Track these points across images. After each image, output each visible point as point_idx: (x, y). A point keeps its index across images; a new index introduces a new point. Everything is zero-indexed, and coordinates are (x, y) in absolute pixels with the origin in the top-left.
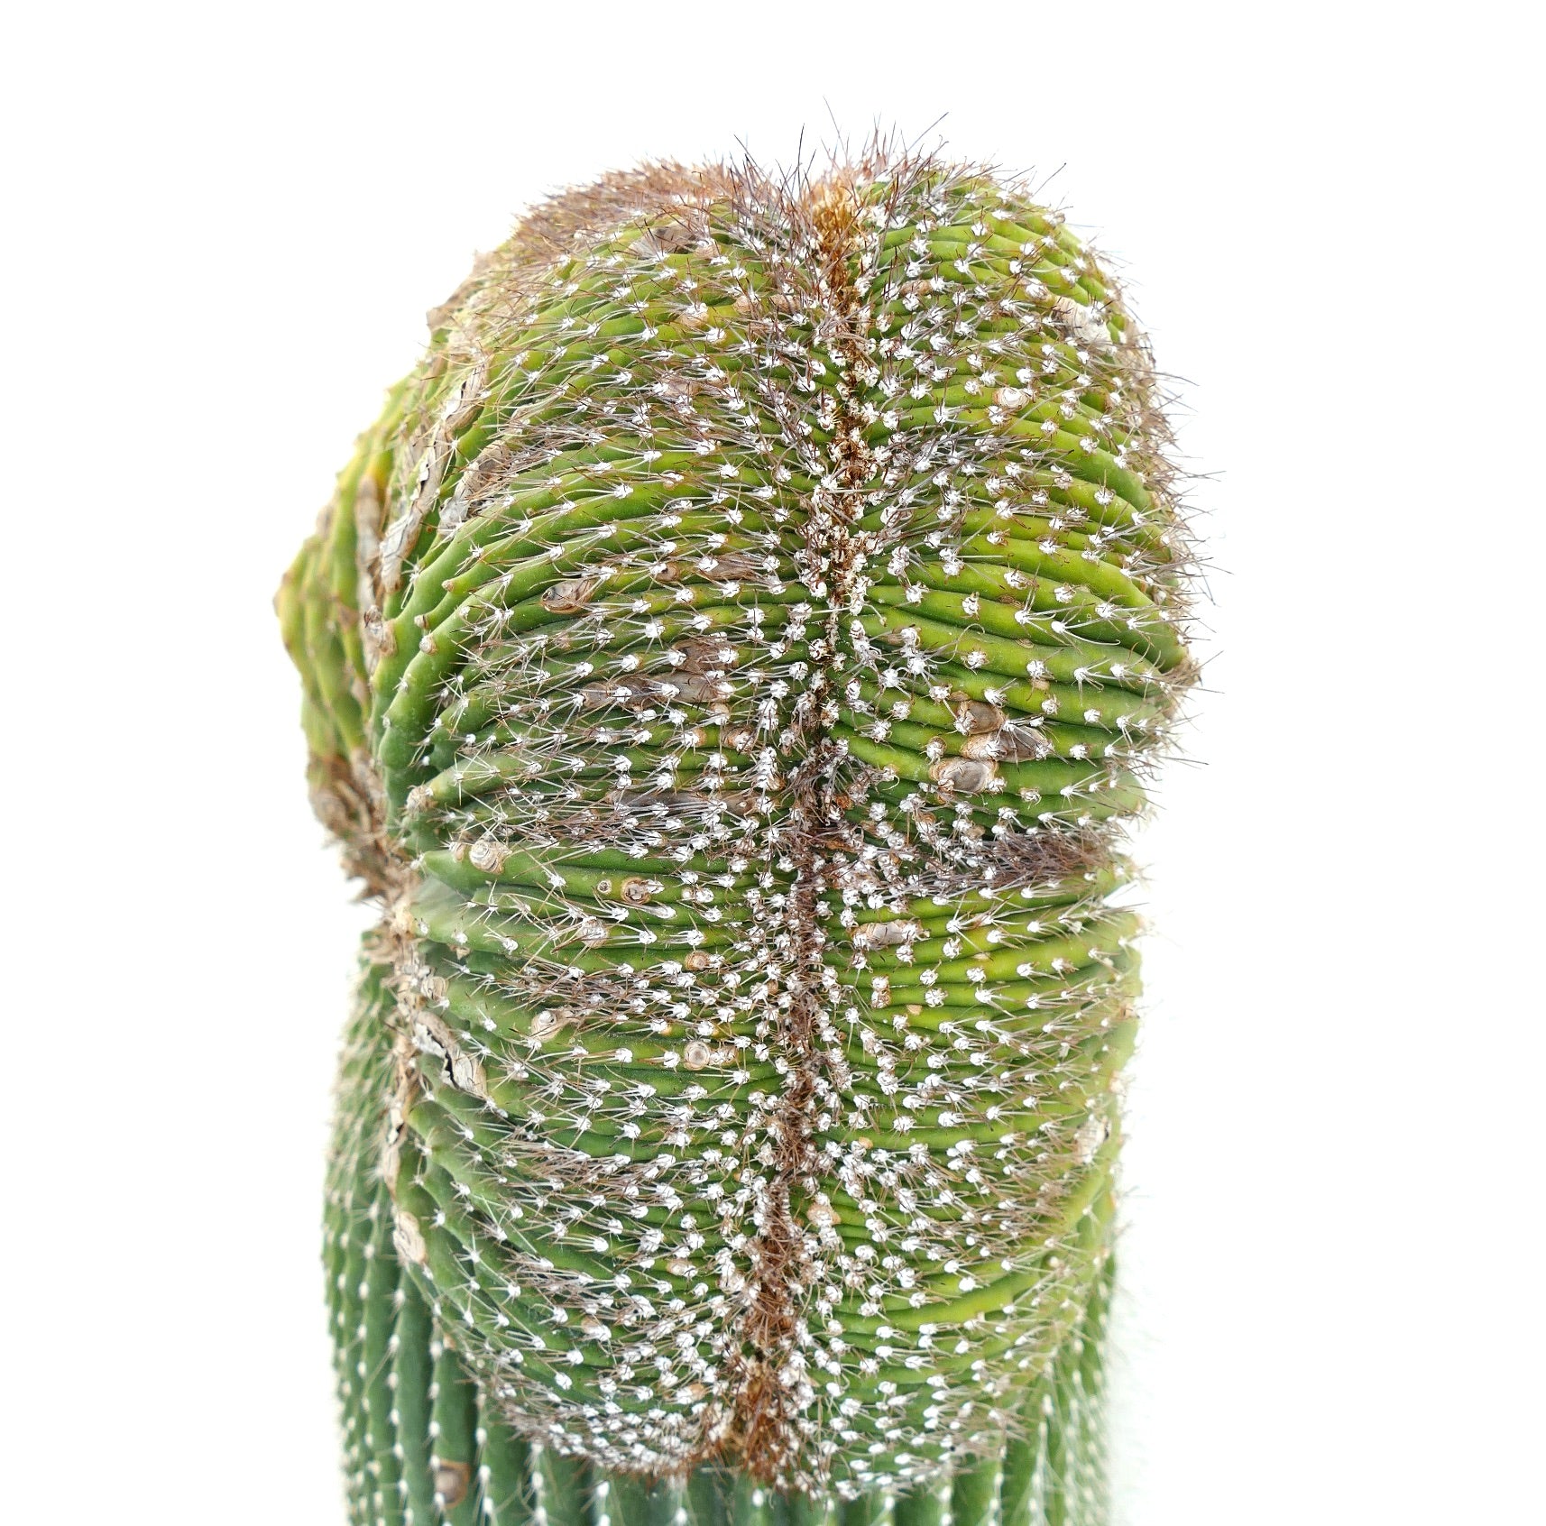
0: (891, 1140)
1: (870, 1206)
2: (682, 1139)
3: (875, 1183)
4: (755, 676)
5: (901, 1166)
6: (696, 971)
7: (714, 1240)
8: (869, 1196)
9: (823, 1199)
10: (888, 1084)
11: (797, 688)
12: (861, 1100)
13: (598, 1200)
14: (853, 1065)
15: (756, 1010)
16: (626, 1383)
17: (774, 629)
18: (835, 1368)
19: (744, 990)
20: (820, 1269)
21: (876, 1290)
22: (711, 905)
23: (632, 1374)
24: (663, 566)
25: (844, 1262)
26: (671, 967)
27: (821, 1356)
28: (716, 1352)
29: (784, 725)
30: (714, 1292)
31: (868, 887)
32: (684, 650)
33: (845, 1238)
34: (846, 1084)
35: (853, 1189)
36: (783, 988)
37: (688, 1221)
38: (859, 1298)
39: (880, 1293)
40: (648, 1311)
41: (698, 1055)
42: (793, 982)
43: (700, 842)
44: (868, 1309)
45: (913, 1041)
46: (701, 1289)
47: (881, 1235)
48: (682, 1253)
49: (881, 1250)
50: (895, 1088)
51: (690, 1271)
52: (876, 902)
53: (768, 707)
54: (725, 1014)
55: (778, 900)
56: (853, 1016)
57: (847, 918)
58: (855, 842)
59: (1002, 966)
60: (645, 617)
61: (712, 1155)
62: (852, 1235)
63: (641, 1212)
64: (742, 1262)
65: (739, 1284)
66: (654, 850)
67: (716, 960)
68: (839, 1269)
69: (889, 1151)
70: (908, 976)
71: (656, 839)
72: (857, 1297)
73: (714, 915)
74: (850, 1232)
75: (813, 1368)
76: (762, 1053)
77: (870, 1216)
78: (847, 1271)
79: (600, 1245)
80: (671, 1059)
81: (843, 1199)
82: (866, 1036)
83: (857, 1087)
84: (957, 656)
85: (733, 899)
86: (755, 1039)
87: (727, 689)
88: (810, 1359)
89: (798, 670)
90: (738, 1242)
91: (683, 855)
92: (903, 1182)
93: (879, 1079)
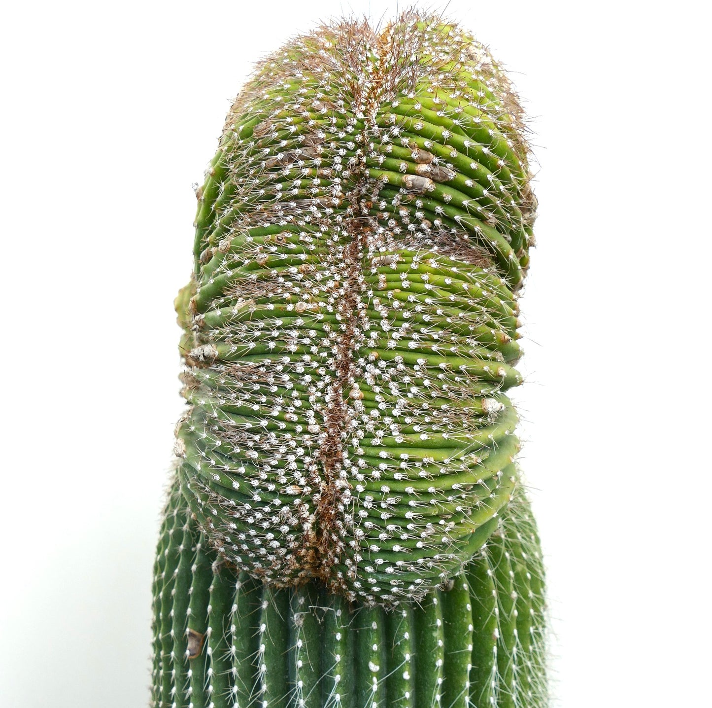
0: (386, 354)
1: (377, 389)
2: (293, 348)
3: (380, 379)
4: (333, 145)
5: (392, 371)
6: (303, 272)
7: (306, 404)
8: (376, 384)
9: (356, 385)
10: (386, 326)
11: (350, 153)
12: (374, 334)
13: (257, 387)
14: (371, 318)
15: (328, 292)
16: (263, 480)
18: (360, 477)
19: (324, 281)
20: (355, 423)
21: (380, 433)
22: (311, 243)
23: (266, 477)
24: (299, 106)
25: (365, 418)
26: (293, 270)
27: (354, 470)
28: (305, 466)
29: (345, 169)
30: (306, 432)
31: (379, 243)
32: (305, 136)
33: (366, 407)
34: (367, 327)
35: (370, 382)
36: (341, 285)
37: (295, 394)
38: (372, 436)
39: (382, 435)
40: (274, 441)
41: (302, 306)
42: (346, 284)
43: (307, 219)
44: (376, 441)
45: (396, 304)
46: (299, 428)
47: (382, 406)
48: (292, 409)
49: (383, 414)
50: (389, 328)
51: (295, 418)
52: (382, 250)
53: (338, 159)
54: (315, 291)
55: (341, 248)
56: (370, 293)
57: (370, 255)
58: (375, 224)
59: (437, 278)
60: (291, 124)
61: (307, 358)
63: (275, 389)
64: (319, 418)
65: (316, 428)
66: (289, 222)
67: (312, 268)
68: (362, 423)
69: (385, 361)
70: (395, 276)
71: (291, 218)
72: (369, 436)
73: (313, 247)
74: (369, 404)
75: (351, 478)
76: (330, 309)
77: (377, 394)
78: (366, 423)
79: (256, 407)
80: (290, 307)
81: (365, 387)
82: (376, 301)
83: (372, 329)
84: (412, 126)
85: (321, 243)
86: (327, 303)
87: (320, 149)
88: (349, 473)
89: (351, 145)
90: (318, 407)
91: (301, 223)
92: (393, 379)
93: (381, 323)
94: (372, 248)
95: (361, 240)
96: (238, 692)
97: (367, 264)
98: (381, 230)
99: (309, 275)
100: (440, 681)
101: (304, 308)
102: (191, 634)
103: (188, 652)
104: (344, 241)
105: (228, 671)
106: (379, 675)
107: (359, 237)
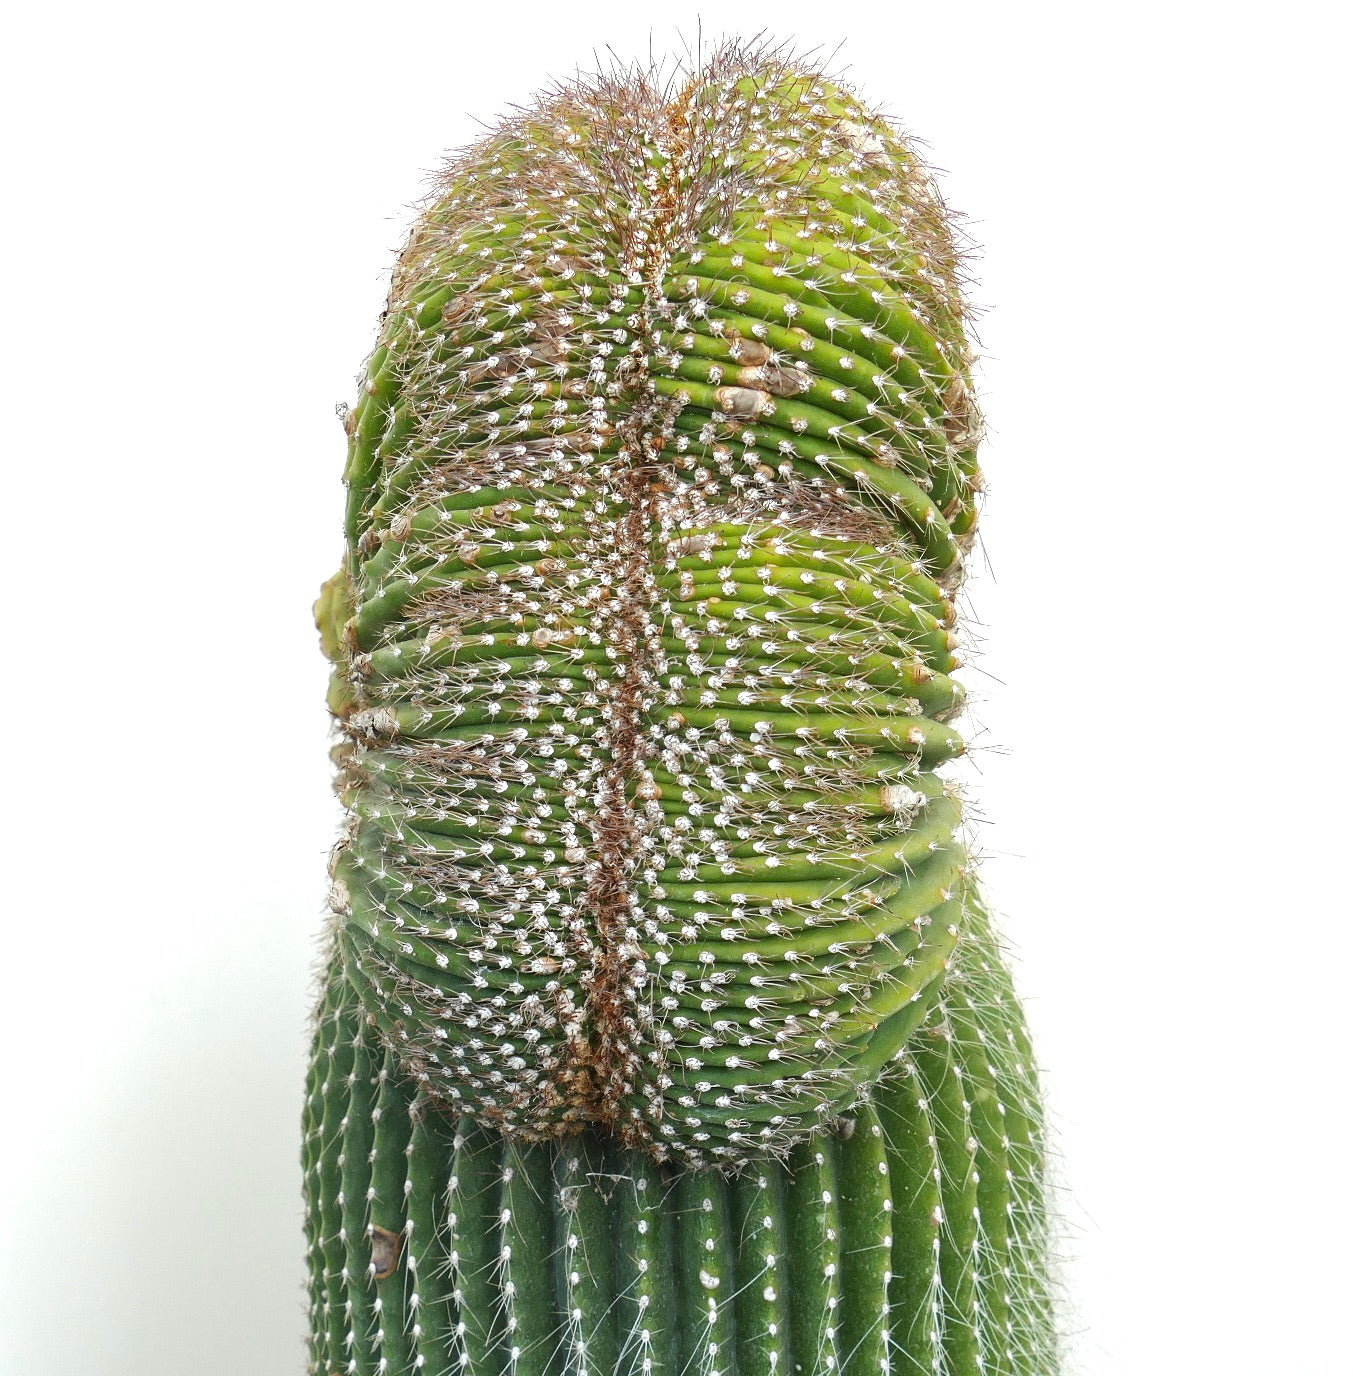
0: (700, 716)
1: (686, 780)
2: (532, 712)
3: (691, 761)
4: (587, 337)
5: (711, 745)
6: (544, 573)
7: (560, 812)
8: (684, 771)
9: (648, 774)
10: (696, 666)
11: (621, 348)
12: (676, 681)
13: (471, 784)
14: (669, 652)
15: (590, 607)
16: (489, 951)
17: (601, 303)
18: (662, 937)
19: (582, 589)
20: (648, 842)
21: (694, 858)
22: (556, 520)
23: (495, 944)
24: (522, 266)
25: (666, 832)
26: (526, 570)
27: (651, 926)
28: (564, 923)
29: (611, 379)
30: (561, 862)
31: (681, 515)
32: (535, 322)
33: (667, 813)
34: (663, 668)
35: (672, 766)
36: (613, 594)
37: (539, 794)
38: (681, 865)
39: (698, 861)
40: (506, 880)
41: (545, 636)
42: (622, 592)
43: (547, 475)
44: (687, 874)
45: (713, 625)
46: (550, 856)
47: (696, 809)
48: (535, 821)
49: (697, 824)
50: (702, 669)
51: (541, 837)
52: (686, 525)
53: (597, 363)
54: (567, 608)
55: (611, 525)
56: (666, 606)
57: (664, 536)
58: (670, 478)
59: (788, 573)
60: (508, 301)
61: (557, 729)
62: (673, 806)
63: (503, 787)
64: (582, 831)
65: (580, 854)
66: (515, 483)
67: (559, 565)
68: (661, 841)
69: (698, 728)
70: (708, 574)
71: (516, 474)
72: (675, 864)
73: (559, 528)
74: (672, 807)
75: (645, 940)
76: (595, 638)
77: (685, 788)
78: (668, 842)
79: (471, 821)
80: (523, 640)
81: (663, 776)
82: (676, 621)
83: (672, 672)
84: (728, 297)
85: (572, 518)
86: (590, 628)
87: (564, 346)
88: (642, 931)
89: (620, 335)
90: (581, 815)
91: (537, 484)
92: (714, 760)
93: (688, 661)
94: (667, 523)
95: (647, 508)
96: (466, 1334)
97: (659, 553)
98: (682, 488)
99: (555, 579)
101: (547, 640)
102: (377, 1235)
103: (372, 1267)
104: (616, 511)
105: (447, 1297)
106: (719, 1294)
107: (644, 503)
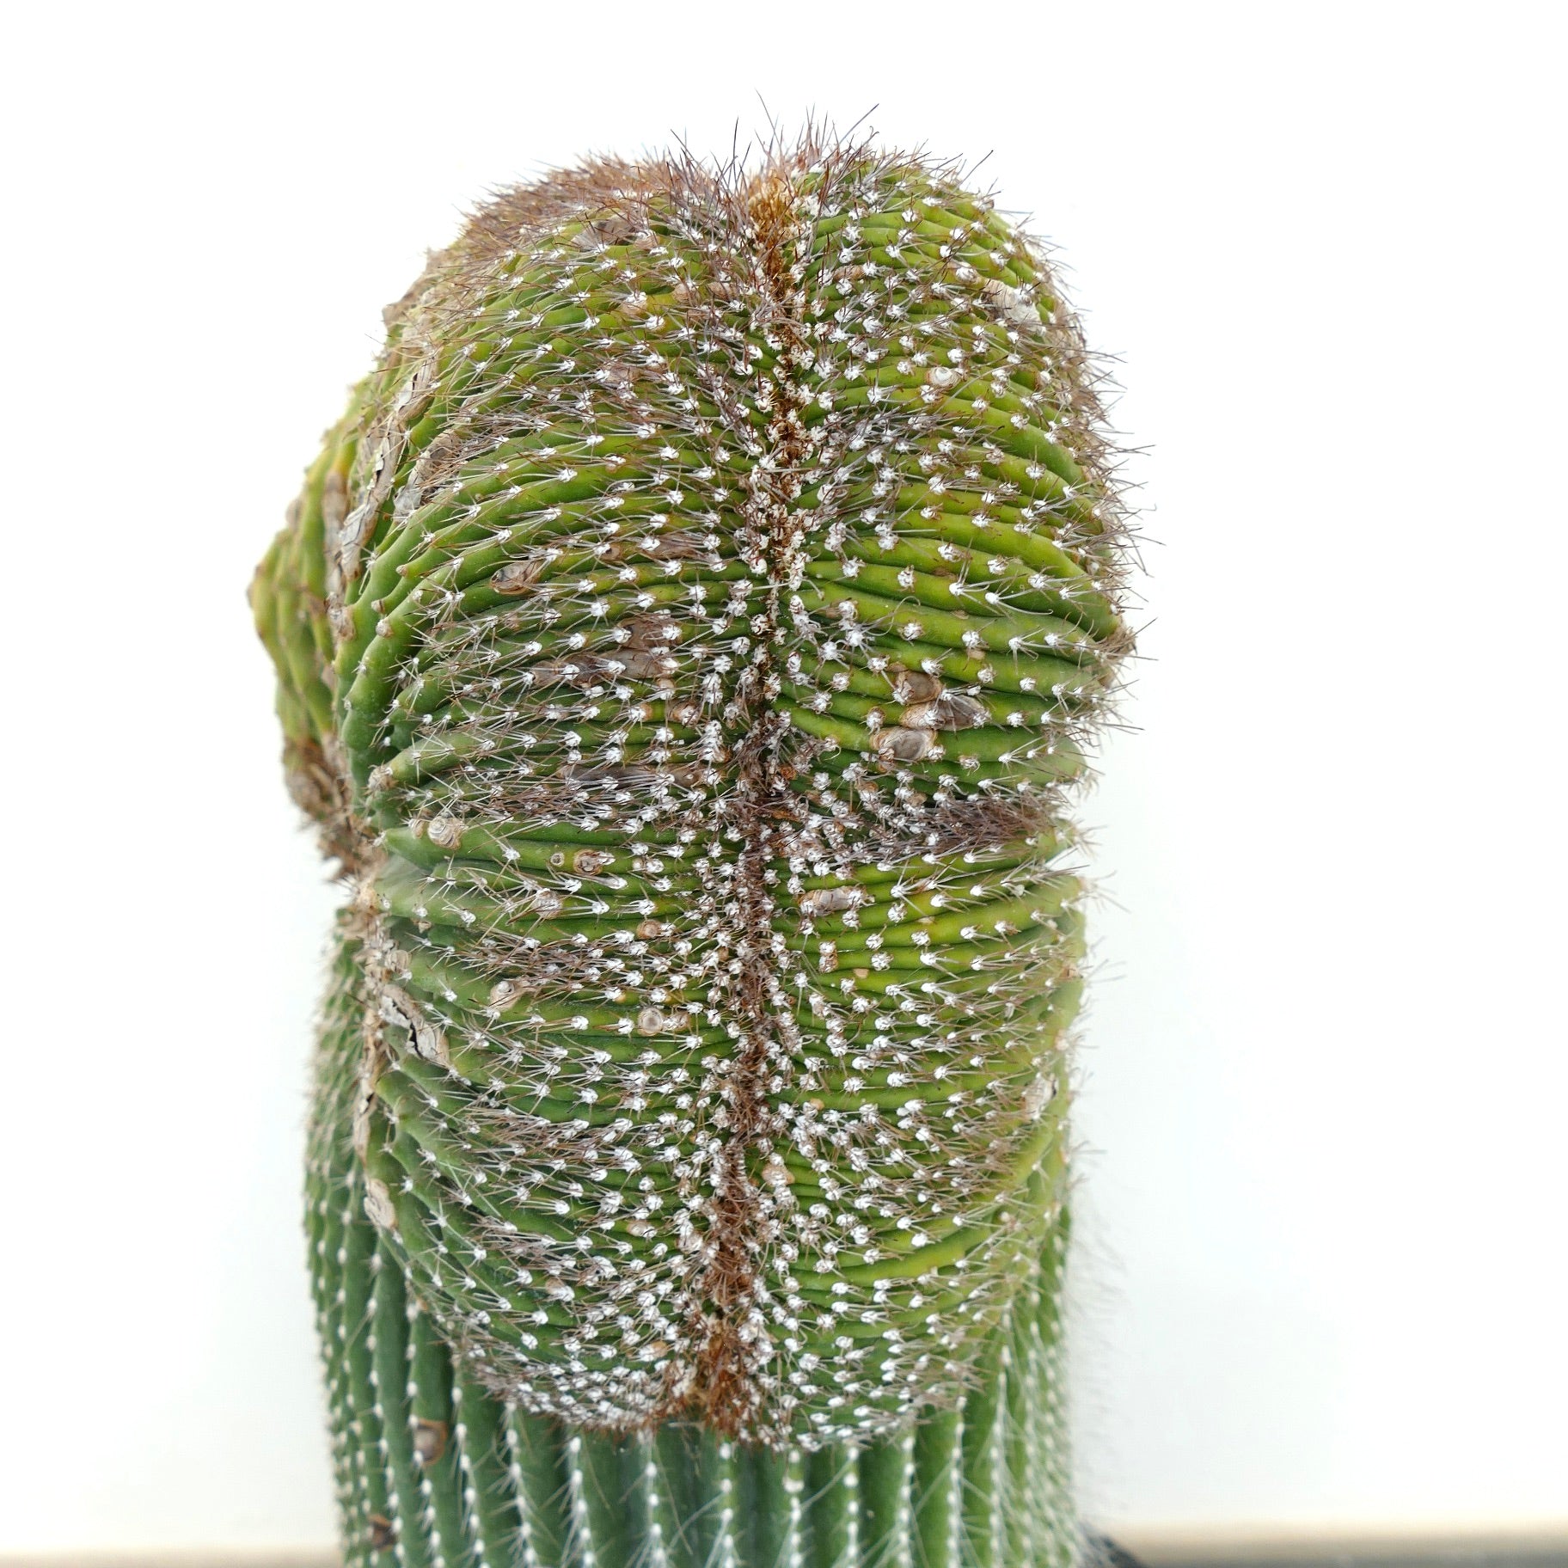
0: (842, 1101)
1: (823, 1166)
2: (638, 1104)
3: (827, 1143)
4: (698, 652)
5: (852, 1126)
6: (647, 940)
7: (672, 1201)
8: (821, 1156)
9: (777, 1159)
10: (837, 1046)
11: (740, 662)
12: (811, 1063)
13: (559, 1164)
14: (803, 1029)
15: (707, 977)
16: (590, 1341)
17: (716, 605)
18: (792, 1324)
19: (695, 957)
20: (776, 1228)
21: (830, 1248)
22: (661, 875)
23: (596, 1333)
24: (607, 547)
25: (799, 1220)
26: (624, 936)
27: (779, 1313)
28: (677, 1311)
29: (728, 699)
30: (674, 1251)
31: (814, 855)
32: (628, 628)
33: (799, 1197)
34: (797, 1047)
35: (806, 1150)
36: (733, 954)
37: (646, 1183)
38: (815, 1256)
39: (835, 1250)
40: (611, 1272)
41: (653, 1021)
42: (743, 949)
43: (649, 814)
44: (824, 1265)
45: (861, 1004)
46: (661, 1249)
47: (834, 1194)
48: (641, 1214)
49: (834, 1208)
50: (843, 1050)
51: (650, 1232)
52: (822, 869)
53: (712, 681)
54: (677, 980)
55: (727, 869)
56: (801, 980)
57: (794, 885)
58: (801, 811)
59: (945, 929)
60: (591, 596)
61: (668, 1119)
62: (806, 1194)
63: (602, 1175)
64: (700, 1222)
65: (698, 1243)
66: (605, 822)
67: (667, 928)
68: (793, 1227)
69: (840, 1111)
70: (855, 941)
71: (606, 812)
72: (809, 1254)
73: (665, 885)
74: (804, 1191)
75: (771, 1325)
76: (714, 1018)
77: (823, 1175)
78: (802, 1229)
79: (562, 1207)
80: (626, 1026)
81: (795, 1159)
82: (815, 1000)
83: (807, 1049)
84: (894, 628)
85: (680, 871)
86: (707, 1004)
87: (672, 664)
88: (768, 1315)
89: (740, 645)
90: (696, 1203)
91: (633, 827)
92: (854, 1141)
93: (828, 1042)
94: (796, 865)
95: (769, 840)
96: (532, 1536)
97: (790, 913)
98: (815, 821)
99: (662, 947)
100: (909, 1469)
101: (657, 1028)
102: (422, 1428)
103: (418, 1457)
104: (732, 850)
107: (766, 832)
